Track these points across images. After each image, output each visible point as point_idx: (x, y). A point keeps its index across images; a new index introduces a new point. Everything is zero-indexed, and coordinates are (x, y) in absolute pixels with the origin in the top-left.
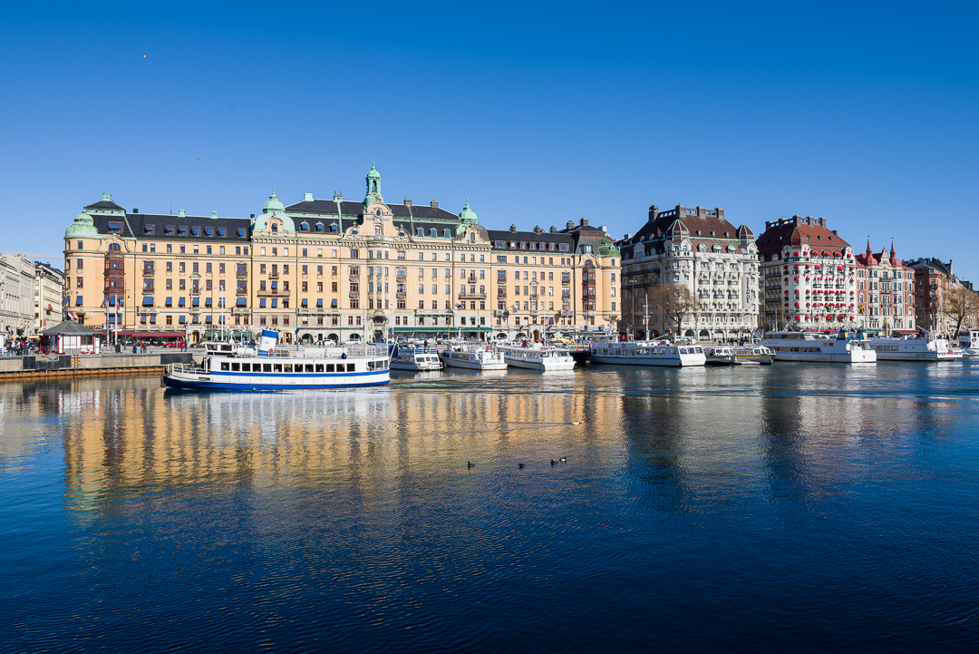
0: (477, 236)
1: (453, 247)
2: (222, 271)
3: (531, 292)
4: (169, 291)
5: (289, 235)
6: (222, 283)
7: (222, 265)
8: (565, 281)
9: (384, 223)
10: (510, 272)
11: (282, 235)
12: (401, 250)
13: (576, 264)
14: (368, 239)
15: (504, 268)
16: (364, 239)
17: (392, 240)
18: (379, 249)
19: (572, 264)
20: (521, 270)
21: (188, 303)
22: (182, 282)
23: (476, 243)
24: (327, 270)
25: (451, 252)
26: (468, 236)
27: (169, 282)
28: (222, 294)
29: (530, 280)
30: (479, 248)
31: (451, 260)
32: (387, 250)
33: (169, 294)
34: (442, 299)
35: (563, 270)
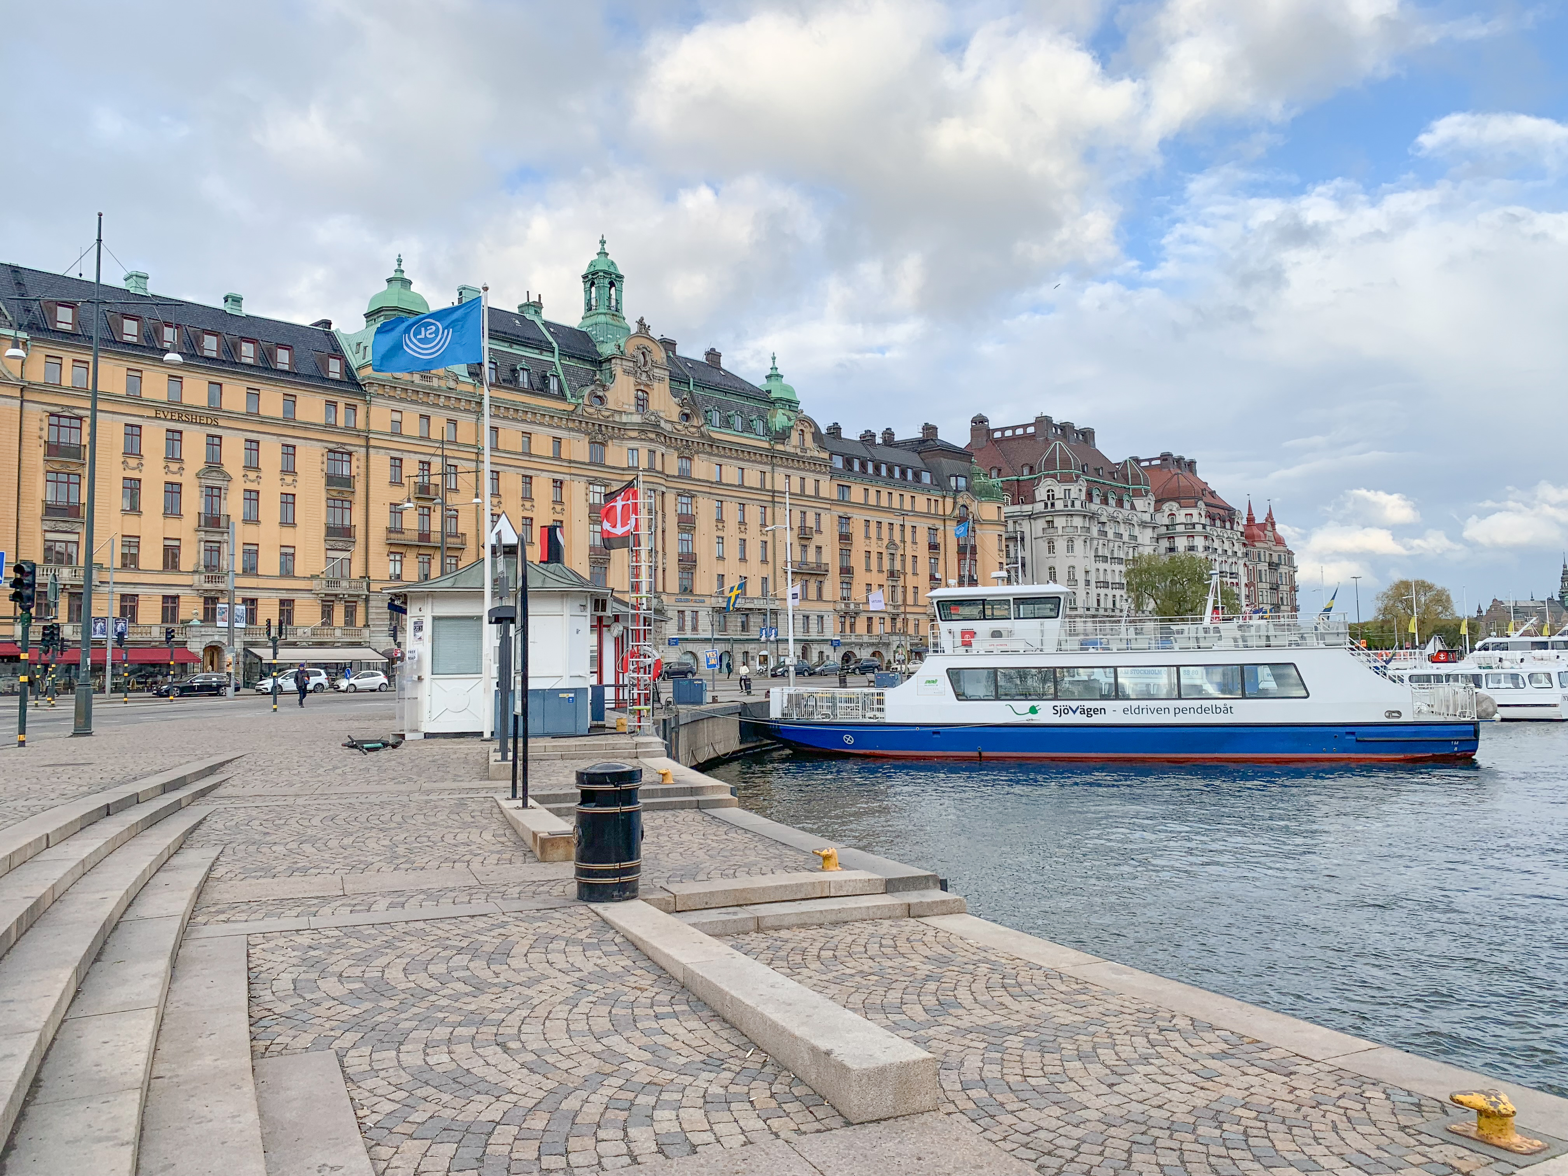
0: (808, 437)
1: (772, 458)
2: (289, 470)
3: (886, 566)
4: (132, 519)
5: (461, 387)
6: (288, 500)
7: (289, 451)
8: (933, 547)
9: (656, 384)
10: (858, 518)
11: (443, 384)
12: (687, 453)
13: (948, 512)
14: (625, 419)
15: (850, 512)
16: (617, 418)
17: (668, 427)
18: (653, 446)
19: (941, 512)
20: (874, 517)
21: (189, 558)
22: (173, 490)
23: (809, 454)
24: (542, 487)
25: (767, 468)
26: (795, 437)
27: (133, 488)
28: (288, 536)
29: (886, 541)
30: (813, 464)
31: (768, 487)
32: (663, 449)
33: (132, 525)
34: (755, 571)
35: (930, 522)
